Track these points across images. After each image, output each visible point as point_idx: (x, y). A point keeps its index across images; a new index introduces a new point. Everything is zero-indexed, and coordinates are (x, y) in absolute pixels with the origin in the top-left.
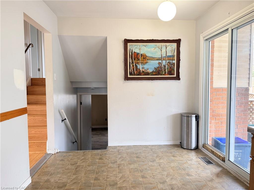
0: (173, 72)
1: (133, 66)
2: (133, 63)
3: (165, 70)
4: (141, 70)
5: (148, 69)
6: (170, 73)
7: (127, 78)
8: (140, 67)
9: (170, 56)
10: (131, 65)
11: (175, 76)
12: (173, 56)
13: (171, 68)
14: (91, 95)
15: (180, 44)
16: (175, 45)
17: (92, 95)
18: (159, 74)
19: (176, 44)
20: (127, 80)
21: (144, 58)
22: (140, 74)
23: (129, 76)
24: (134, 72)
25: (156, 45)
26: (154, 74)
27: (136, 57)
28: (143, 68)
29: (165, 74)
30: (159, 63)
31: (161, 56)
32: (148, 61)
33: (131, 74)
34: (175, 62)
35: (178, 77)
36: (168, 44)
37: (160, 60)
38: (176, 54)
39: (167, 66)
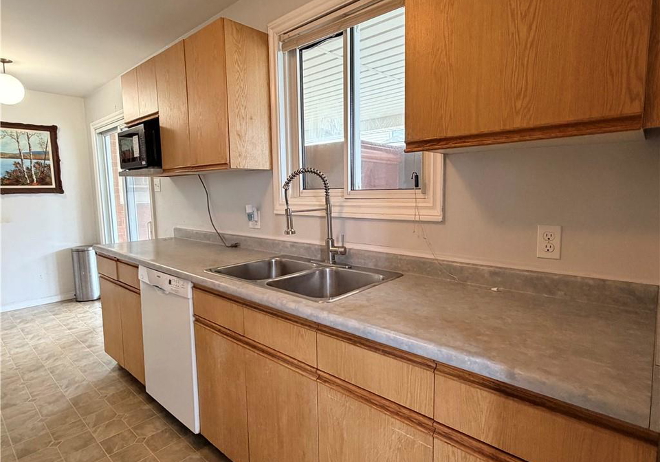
0: (47, 180)
3: (31, 176)
6: (42, 180)
9: (39, 153)
11: (54, 186)
12: (46, 153)
13: (42, 172)
15: (56, 134)
16: (46, 134)
18: (18, 183)
19: (48, 133)
25: (4, 132)
26: (7, 182)
29: (31, 183)
30: (16, 164)
31: (19, 151)
34: (51, 162)
35: (59, 189)
36: (30, 132)
37: (17, 158)
38: (49, 149)
39: (33, 169)
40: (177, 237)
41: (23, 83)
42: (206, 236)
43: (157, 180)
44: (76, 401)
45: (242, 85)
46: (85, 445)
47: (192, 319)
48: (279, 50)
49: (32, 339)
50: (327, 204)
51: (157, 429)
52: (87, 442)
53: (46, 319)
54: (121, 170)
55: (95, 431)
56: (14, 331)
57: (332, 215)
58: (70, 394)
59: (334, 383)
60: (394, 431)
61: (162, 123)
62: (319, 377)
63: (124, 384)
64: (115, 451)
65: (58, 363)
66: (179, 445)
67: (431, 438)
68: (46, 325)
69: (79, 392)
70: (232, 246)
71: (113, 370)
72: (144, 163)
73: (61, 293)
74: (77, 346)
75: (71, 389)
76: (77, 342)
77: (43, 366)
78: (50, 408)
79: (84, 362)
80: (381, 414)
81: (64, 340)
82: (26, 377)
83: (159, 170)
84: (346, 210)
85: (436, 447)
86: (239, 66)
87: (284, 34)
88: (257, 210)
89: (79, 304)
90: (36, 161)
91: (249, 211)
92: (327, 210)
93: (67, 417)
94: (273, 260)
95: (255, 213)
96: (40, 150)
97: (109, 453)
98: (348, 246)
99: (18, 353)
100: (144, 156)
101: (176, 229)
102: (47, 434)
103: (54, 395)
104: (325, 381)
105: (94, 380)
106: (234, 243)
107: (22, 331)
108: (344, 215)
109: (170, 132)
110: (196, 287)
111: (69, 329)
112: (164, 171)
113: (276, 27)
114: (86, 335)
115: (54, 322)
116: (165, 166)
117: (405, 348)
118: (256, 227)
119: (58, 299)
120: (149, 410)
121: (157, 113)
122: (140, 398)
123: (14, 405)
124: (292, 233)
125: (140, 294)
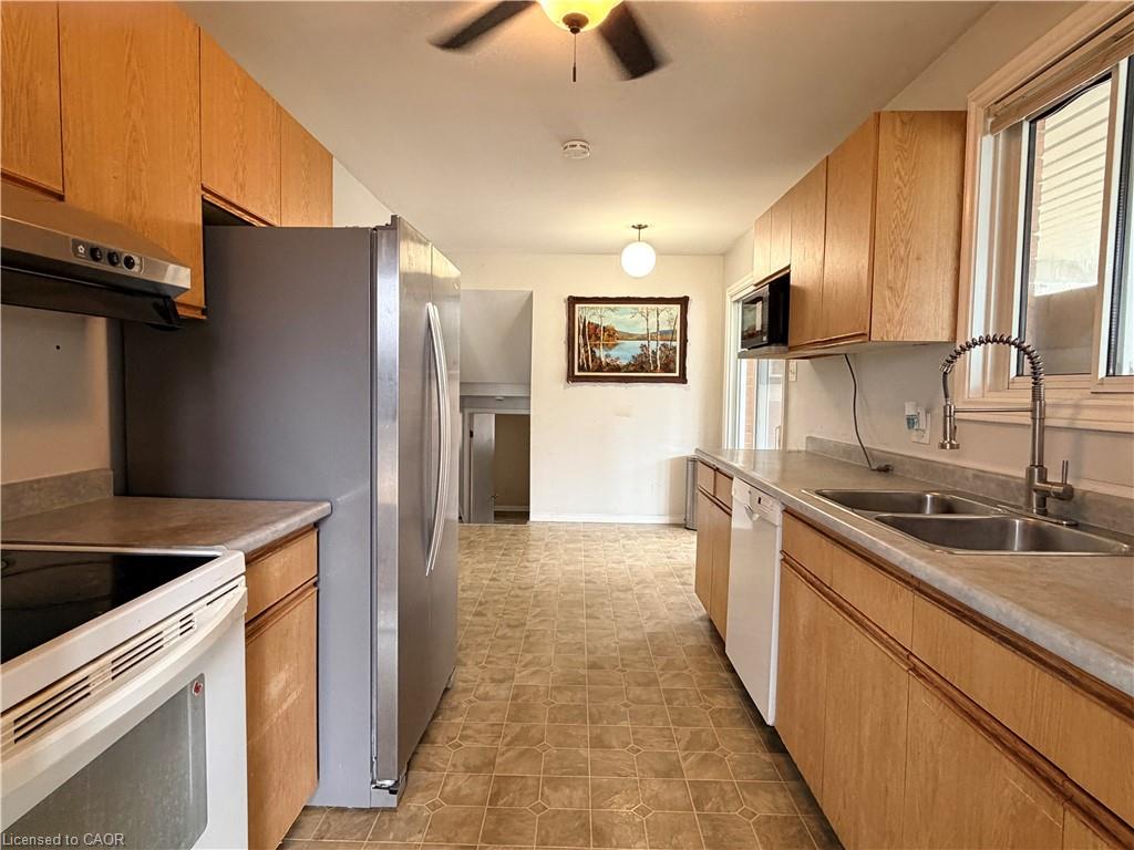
0: (672, 366)
1: (586, 352)
2: (586, 344)
3: (655, 362)
4: (603, 359)
5: (618, 359)
6: (667, 367)
7: (572, 378)
8: (601, 353)
9: (666, 332)
10: (582, 351)
11: (677, 374)
12: (673, 332)
13: (667, 357)
14: (493, 416)
15: (686, 308)
16: (676, 309)
17: (496, 415)
18: (642, 369)
19: (679, 306)
20: (573, 381)
21: (609, 335)
22: (600, 369)
23: (577, 373)
24: (588, 365)
25: (635, 309)
26: (632, 369)
27: (593, 333)
28: (607, 356)
29: (655, 370)
30: (643, 346)
31: (646, 332)
32: (619, 341)
33: (581, 369)
34: (677, 344)
35: (682, 379)
36: (661, 307)
37: (644, 339)
38: (678, 327)
39: (659, 353)
40: (810, 450)
41: (655, 249)
42: (848, 451)
43: (793, 363)
44: (652, 637)
45: (904, 208)
46: (648, 684)
47: (779, 556)
48: (985, 133)
49: (630, 557)
50: (1034, 400)
51: (729, 704)
52: (651, 682)
53: (649, 540)
54: (740, 350)
55: (661, 676)
56: (617, 545)
57: (1048, 422)
58: (649, 627)
59: (931, 682)
60: (1007, 784)
61: (793, 281)
62: (914, 669)
63: (708, 639)
64: (675, 704)
65: (647, 591)
66: (749, 736)
67: (1061, 809)
68: (647, 547)
69: (659, 629)
70: (879, 470)
71: (701, 619)
72: (765, 338)
73: (672, 513)
74: (671, 580)
75: (651, 623)
76: (672, 574)
77: (632, 589)
78: (626, 634)
79: (672, 599)
80: (991, 747)
81: (660, 569)
82: (614, 595)
83: (783, 348)
84: (1086, 414)
85: (1067, 828)
86: (901, 178)
87: (998, 102)
88: (927, 412)
89: (688, 532)
90: (661, 342)
91: (910, 411)
92: (1033, 411)
93: (639, 649)
94: (929, 496)
95: (922, 417)
96: (667, 328)
97: (668, 704)
98: (1081, 486)
99: (613, 568)
100: (765, 330)
101: (809, 439)
102: (616, 658)
103: (633, 622)
104: (921, 676)
105: (677, 622)
106: (883, 465)
107: (624, 546)
108: (1080, 424)
109: (801, 291)
110: (788, 512)
111: (669, 558)
112: (791, 349)
113: (980, 96)
114: (684, 569)
115: (656, 546)
116: (791, 342)
117: (1020, 630)
118: (923, 441)
119: (666, 520)
120: (726, 680)
121: (789, 267)
122: (719, 661)
123: (598, 618)
124: (952, 447)
125: (730, 515)
